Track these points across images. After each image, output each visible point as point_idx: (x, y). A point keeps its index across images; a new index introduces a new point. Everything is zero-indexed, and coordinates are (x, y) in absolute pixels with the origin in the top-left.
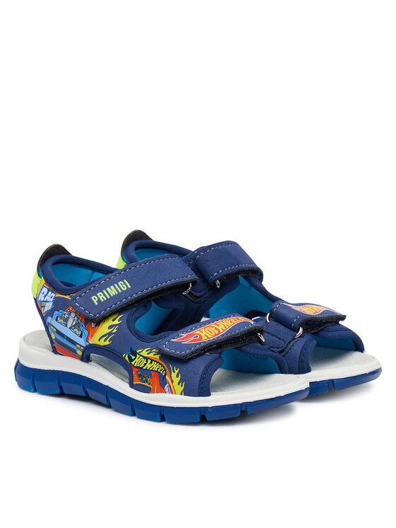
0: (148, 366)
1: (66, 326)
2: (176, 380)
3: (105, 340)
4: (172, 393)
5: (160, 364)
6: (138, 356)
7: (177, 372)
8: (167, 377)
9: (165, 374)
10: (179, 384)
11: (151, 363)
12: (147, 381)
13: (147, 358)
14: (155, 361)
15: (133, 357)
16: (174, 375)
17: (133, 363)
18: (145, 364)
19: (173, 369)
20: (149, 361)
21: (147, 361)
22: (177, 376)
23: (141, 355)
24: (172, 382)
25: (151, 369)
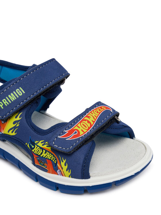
0: (44, 155)
3: (12, 132)
4: (63, 176)
5: (52, 154)
6: (36, 146)
7: (64, 161)
8: (58, 165)
9: (57, 162)
10: (67, 170)
11: (46, 153)
12: (44, 165)
13: (42, 149)
15: (33, 147)
16: (63, 164)
17: (33, 150)
18: (42, 153)
20: (44, 151)
21: (43, 151)
22: (65, 165)
23: (38, 146)
24: (62, 168)
25: (46, 157)
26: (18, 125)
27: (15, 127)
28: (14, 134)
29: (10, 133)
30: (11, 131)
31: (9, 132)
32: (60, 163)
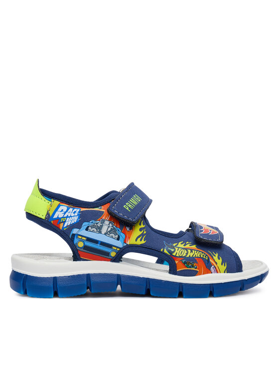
0: (190, 254)
1: (100, 232)
2: (219, 262)
3: (141, 240)
4: (217, 272)
5: (200, 252)
6: (177, 249)
7: (217, 255)
8: (211, 260)
9: (208, 258)
10: (222, 264)
11: (192, 251)
12: (193, 266)
13: (186, 249)
14: (194, 250)
15: (173, 250)
16: (216, 258)
17: (174, 254)
18: (187, 254)
19: (213, 254)
20: (189, 251)
21: (187, 251)
22: (219, 259)
23: (179, 248)
24: (216, 263)
25: (194, 256)
26: (145, 232)
27: (142, 235)
28: (143, 242)
29: (139, 242)
30: (139, 239)
31: (136, 240)
32: (213, 258)
